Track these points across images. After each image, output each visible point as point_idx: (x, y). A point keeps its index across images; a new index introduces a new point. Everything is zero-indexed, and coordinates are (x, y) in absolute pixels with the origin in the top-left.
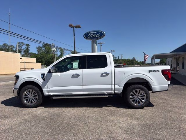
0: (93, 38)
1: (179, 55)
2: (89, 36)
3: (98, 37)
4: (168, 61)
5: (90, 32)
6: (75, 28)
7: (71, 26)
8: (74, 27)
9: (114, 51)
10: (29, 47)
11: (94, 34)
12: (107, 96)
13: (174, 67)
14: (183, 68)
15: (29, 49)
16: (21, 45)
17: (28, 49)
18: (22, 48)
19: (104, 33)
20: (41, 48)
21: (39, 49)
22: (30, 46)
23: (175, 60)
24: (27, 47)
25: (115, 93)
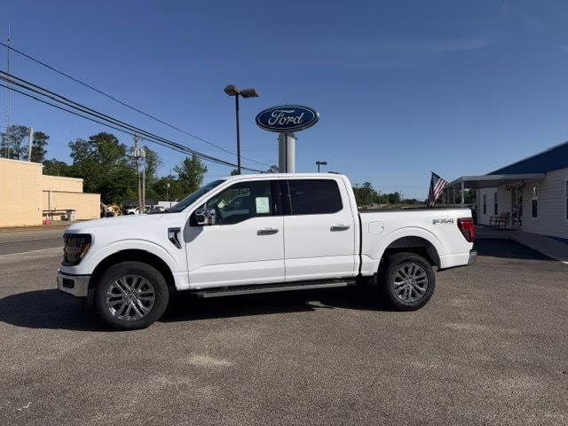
0: (285, 125)
1: (522, 180)
2: (273, 119)
3: (297, 124)
4: (484, 196)
5: (277, 110)
6: (240, 97)
7: (230, 91)
8: (237, 94)
9: (325, 163)
10: (46, 141)
11: (286, 115)
12: (345, 284)
13: (506, 211)
14: (535, 214)
15: (45, 148)
16: (18, 134)
17: (42, 149)
18: (22, 145)
19: (316, 115)
20: (85, 145)
21: (78, 148)
22: (47, 138)
23: (510, 193)
24: (39, 143)
25: (360, 274)
